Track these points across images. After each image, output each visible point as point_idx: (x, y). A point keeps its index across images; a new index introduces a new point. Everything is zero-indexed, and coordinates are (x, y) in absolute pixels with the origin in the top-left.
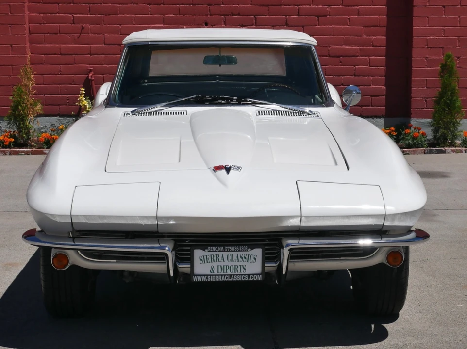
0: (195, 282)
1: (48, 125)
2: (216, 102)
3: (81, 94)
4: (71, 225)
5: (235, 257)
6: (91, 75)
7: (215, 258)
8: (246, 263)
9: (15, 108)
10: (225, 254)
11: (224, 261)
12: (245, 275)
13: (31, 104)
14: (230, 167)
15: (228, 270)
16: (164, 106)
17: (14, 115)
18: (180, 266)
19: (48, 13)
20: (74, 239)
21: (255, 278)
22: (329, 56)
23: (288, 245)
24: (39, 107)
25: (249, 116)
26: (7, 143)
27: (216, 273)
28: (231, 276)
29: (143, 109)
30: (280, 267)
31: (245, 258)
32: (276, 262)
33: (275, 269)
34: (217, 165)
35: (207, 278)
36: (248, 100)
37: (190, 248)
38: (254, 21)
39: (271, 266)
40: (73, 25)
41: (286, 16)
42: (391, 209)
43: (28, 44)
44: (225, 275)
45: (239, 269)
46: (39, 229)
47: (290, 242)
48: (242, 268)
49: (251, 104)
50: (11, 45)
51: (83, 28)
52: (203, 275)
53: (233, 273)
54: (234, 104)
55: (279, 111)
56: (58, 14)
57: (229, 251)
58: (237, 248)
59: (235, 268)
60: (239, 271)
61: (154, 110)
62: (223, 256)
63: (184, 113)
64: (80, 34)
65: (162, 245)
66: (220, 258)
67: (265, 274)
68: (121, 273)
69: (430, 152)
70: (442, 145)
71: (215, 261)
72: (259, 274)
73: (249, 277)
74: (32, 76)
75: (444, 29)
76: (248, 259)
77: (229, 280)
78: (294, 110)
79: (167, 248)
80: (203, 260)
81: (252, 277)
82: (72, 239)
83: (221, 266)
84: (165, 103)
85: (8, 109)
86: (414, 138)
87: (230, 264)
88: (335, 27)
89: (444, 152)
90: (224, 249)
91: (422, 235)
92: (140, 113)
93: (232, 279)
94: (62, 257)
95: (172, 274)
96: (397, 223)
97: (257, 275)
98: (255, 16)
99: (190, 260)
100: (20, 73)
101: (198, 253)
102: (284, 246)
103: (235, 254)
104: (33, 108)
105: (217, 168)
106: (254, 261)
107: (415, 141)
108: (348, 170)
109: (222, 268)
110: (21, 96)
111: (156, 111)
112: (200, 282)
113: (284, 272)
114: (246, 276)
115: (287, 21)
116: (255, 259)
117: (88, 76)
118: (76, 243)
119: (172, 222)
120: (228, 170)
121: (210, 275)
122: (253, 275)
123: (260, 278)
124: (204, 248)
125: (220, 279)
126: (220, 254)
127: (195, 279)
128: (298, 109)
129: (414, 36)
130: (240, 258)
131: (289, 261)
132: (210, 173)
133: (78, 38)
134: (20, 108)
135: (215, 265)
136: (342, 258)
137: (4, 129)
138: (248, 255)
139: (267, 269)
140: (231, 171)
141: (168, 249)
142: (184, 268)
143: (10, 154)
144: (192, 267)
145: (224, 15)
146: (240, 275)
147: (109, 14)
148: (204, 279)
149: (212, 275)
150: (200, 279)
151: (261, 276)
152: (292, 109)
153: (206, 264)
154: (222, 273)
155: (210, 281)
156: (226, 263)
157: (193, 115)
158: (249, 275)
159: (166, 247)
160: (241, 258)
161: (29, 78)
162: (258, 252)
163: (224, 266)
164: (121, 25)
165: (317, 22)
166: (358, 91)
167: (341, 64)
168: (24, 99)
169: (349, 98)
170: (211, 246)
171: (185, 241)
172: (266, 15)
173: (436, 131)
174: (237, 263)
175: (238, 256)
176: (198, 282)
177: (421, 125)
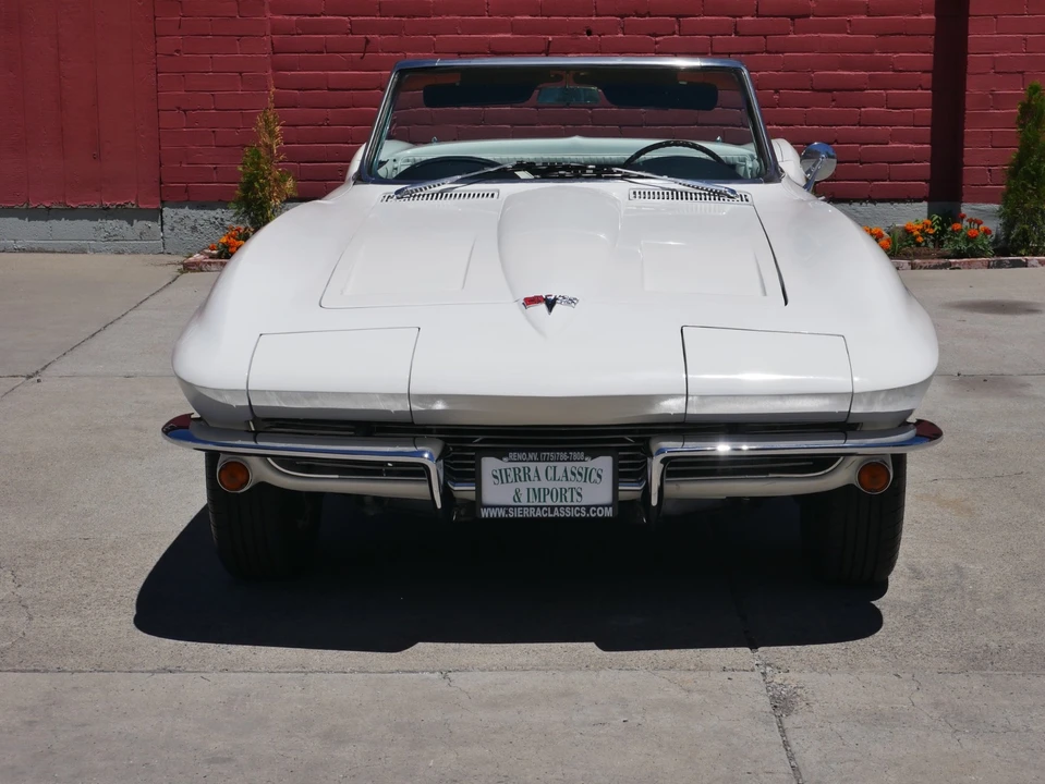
0: (485, 518)
2: (555, 174)
4: (249, 409)
5: (560, 472)
7: (522, 474)
8: (582, 484)
9: (248, 187)
10: (542, 466)
11: (539, 479)
12: (580, 507)
13: (275, 180)
14: (556, 299)
15: (548, 497)
16: (457, 182)
17: (245, 199)
18: (456, 488)
19: (305, 15)
20: (255, 435)
21: (600, 512)
22: (813, 90)
23: (661, 451)
24: (290, 184)
25: (615, 200)
27: (524, 501)
28: (552, 508)
29: (418, 187)
30: (647, 491)
31: (580, 474)
32: (639, 482)
33: (639, 495)
34: (531, 295)
35: (507, 512)
36: (615, 169)
37: (473, 454)
38: (677, 27)
39: (630, 490)
40: (350, 36)
41: (734, 17)
42: (864, 382)
43: (270, 71)
44: (541, 507)
45: (568, 495)
46: (196, 415)
47: (665, 444)
48: (575, 493)
49: (622, 178)
50: (241, 73)
51: (368, 41)
52: (500, 507)
53: (558, 503)
54: (588, 179)
55: (673, 190)
56: (322, 17)
57: (550, 461)
58: (564, 455)
59: (561, 493)
60: (569, 499)
61: (438, 189)
62: (537, 471)
63: (493, 195)
64: (364, 53)
65: (420, 448)
66: (532, 474)
67: (618, 503)
68: (358, 499)
69: (1000, 265)
70: (1023, 252)
71: (523, 479)
72: (608, 506)
73: (588, 511)
74: (278, 128)
75: (1025, 39)
76: (586, 476)
77: (550, 515)
78: (702, 189)
79: (426, 455)
80: (500, 477)
81: (594, 512)
82: (252, 435)
83: (534, 489)
84: (459, 177)
85: (236, 188)
86: (969, 239)
87: (550, 485)
88: (825, 38)
89: (1025, 265)
90: (539, 456)
91: (928, 432)
92: (411, 195)
93: (556, 514)
94: (237, 468)
95: (439, 506)
96: (878, 408)
97: (603, 506)
98: (677, 17)
99: (475, 477)
100: (256, 125)
101: (489, 465)
102: (654, 451)
103: (561, 466)
104: (279, 186)
105: (530, 301)
106: (598, 479)
107: (970, 245)
108: (786, 304)
109: (537, 493)
110: (258, 164)
111: (442, 192)
112: (493, 519)
113: (654, 502)
114: (583, 510)
115: (736, 25)
116: (599, 476)
118: (260, 444)
119: (439, 406)
120: (551, 304)
121: (513, 507)
122: (597, 506)
123: (609, 512)
124: (500, 454)
125: (532, 513)
126: (532, 466)
127: (485, 513)
128: (710, 187)
129: (969, 51)
130: (569, 475)
131: (665, 479)
132: (517, 309)
133: (362, 58)
134: (256, 185)
135: (523, 486)
136: (770, 475)
137: (228, 223)
138: (587, 469)
139: (622, 496)
140: (557, 307)
141: (428, 455)
142: (463, 490)
144: (479, 491)
145: (622, 17)
146: (570, 507)
147: (414, 17)
148: (502, 513)
149: (518, 507)
150: (493, 513)
151: (611, 509)
152: (697, 188)
153: (505, 485)
154: (537, 504)
155: (514, 518)
156: (544, 484)
157: (511, 199)
158: (588, 508)
159: (424, 452)
160: (573, 473)
161: (271, 134)
162: (604, 463)
163: (539, 489)
164: (435, 35)
165: (792, 28)
166: (832, 154)
167: (833, 103)
168: (263, 170)
169: (814, 166)
170: (513, 450)
171: (471, 441)
172: (699, 16)
173: (1009, 225)
174: (567, 485)
175: (565, 471)
176: (490, 520)
177: (982, 215)
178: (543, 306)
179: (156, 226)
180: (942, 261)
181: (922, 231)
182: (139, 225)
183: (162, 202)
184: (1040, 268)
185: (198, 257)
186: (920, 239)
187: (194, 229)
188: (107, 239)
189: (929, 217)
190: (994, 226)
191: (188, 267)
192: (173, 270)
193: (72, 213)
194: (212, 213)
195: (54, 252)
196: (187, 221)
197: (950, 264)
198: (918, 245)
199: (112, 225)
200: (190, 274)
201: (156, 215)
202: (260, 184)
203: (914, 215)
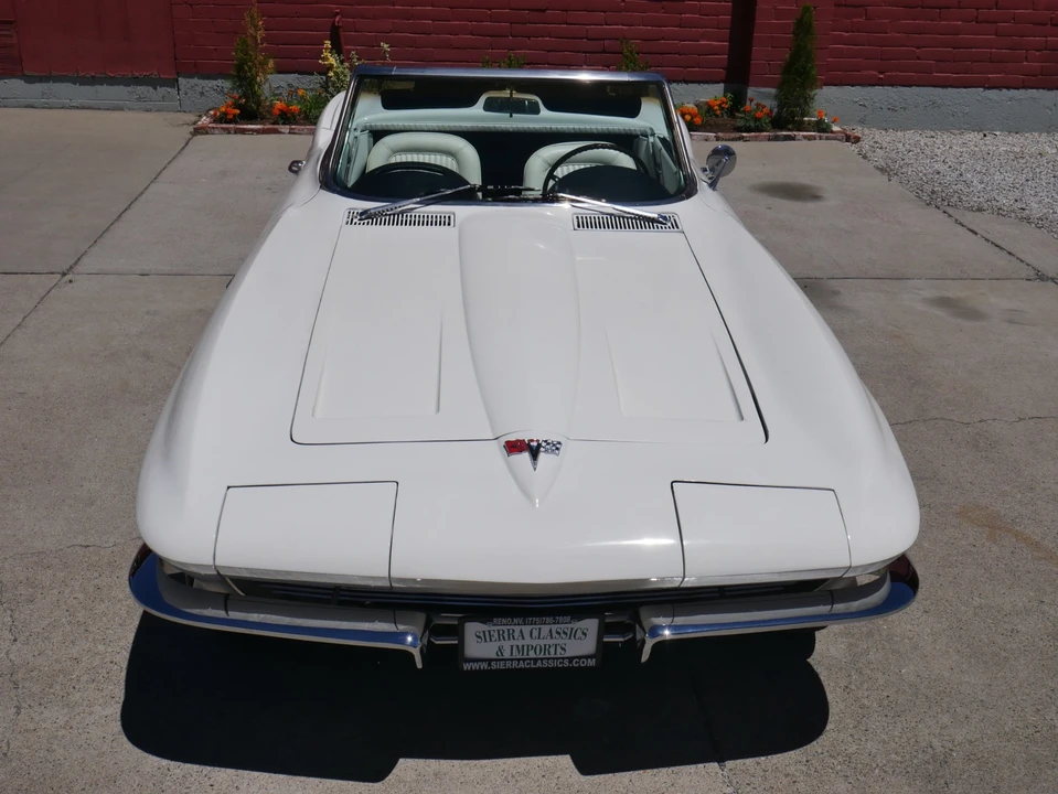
0: (467, 672)
1: (283, 84)
3: (326, 49)
5: (545, 632)
6: (337, 19)
7: (506, 635)
8: (567, 641)
9: (240, 68)
10: (526, 629)
11: (523, 638)
12: (563, 658)
13: (260, 62)
14: (539, 446)
15: (532, 652)
17: (238, 76)
18: (437, 643)
20: (226, 601)
21: (583, 662)
26: (231, 117)
27: (507, 655)
28: (536, 660)
31: (565, 633)
35: (489, 665)
39: (614, 642)
44: (524, 660)
45: (552, 650)
47: (655, 621)
48: (559, 648)
52: (482, 660)
53: (541, 656)
55: (611, 215)
57: (535, 624)
58: (548, 620)
59: (546, 648)
60: (552, 653)
61: (399, 210)
62: (521, 631)
63: (449, 222)
66: (516, 634)
67: (601, 654)
69: (776, 138)
70: (790, 127)
71: (507, 638)
72: (591, 657)
73: (571, 662)
74: (260, 23)
76: (572, 634)
80: (484, 637)
81: (577, 662)
82: (222, 601)
83: (518, 646)
84: (418, 200)
86: (756, 119)
87: (534, 643)
90: (524, 621)
92: (374, 216)
93: (539, 664)
95: (419, 666)
97: (587, 657)
99: (458, 634)
101: (472, 629)
102: (646, 629)
103: (545, 629)
105: (513, 447)
106: (583, 637)
107: (756, 122)
108: (767, 438)
109: (520, 649)
110: (247, 50)
111: (403, 212)
114: (566, 661)
116: (585, 634)
117: (334, 22)
120: (535, 453)
121: (496, 660)
122: (580, 659)
123: (592, 663)
124: (484, 621)
125: (515, 665)
126: (517, 629)
127: (467, 667)
130: (554, 634)
134: (246, 67)
135: (506, 645)
138: (572, 629)
140: (542, 456)
141: (411, 638)
143: (235, 133)
144: (461, 648)
146: (554, 659)
148: (484, 666)
149: (500, 660)
150: (475, 666)
151: (594, 659)
153: (489, 644)
154: (520, 657)
155: (496, 670)
156: (528, 641)
158: (571, 659)
160: (558, 633)
161: (256, 26)
163: (523, 646)
167: (663, 11)
168: (251, 56)
169: (717, 165)
170: (497, 618)
173: (781, 107)
174: (549, 641)
175: (551, 631)
176: (471, 672)
177: (762, 97)
178: (526, 456)
179: (173, 91)
180: (738, 135)
181: (720, 105)
182: (162, 90)
183: (178, 73)
184: (806, 142)
185: (205, 120)
186: (718, 112)
187: (202, 94)
188: (139, 99)
189: (725, 96)
190: (770, 104)
191: (198, 131)
192: (187, 130)
193: (112, 81)
194: (215, 82)
195: (99, 109)
196: (197, 88)
197: (743, 137)
198: (717, 116)
199: (142, 90)
200: (199, 137)
201: (173, 83)
202: (249, 67)
203: (713, 93)
